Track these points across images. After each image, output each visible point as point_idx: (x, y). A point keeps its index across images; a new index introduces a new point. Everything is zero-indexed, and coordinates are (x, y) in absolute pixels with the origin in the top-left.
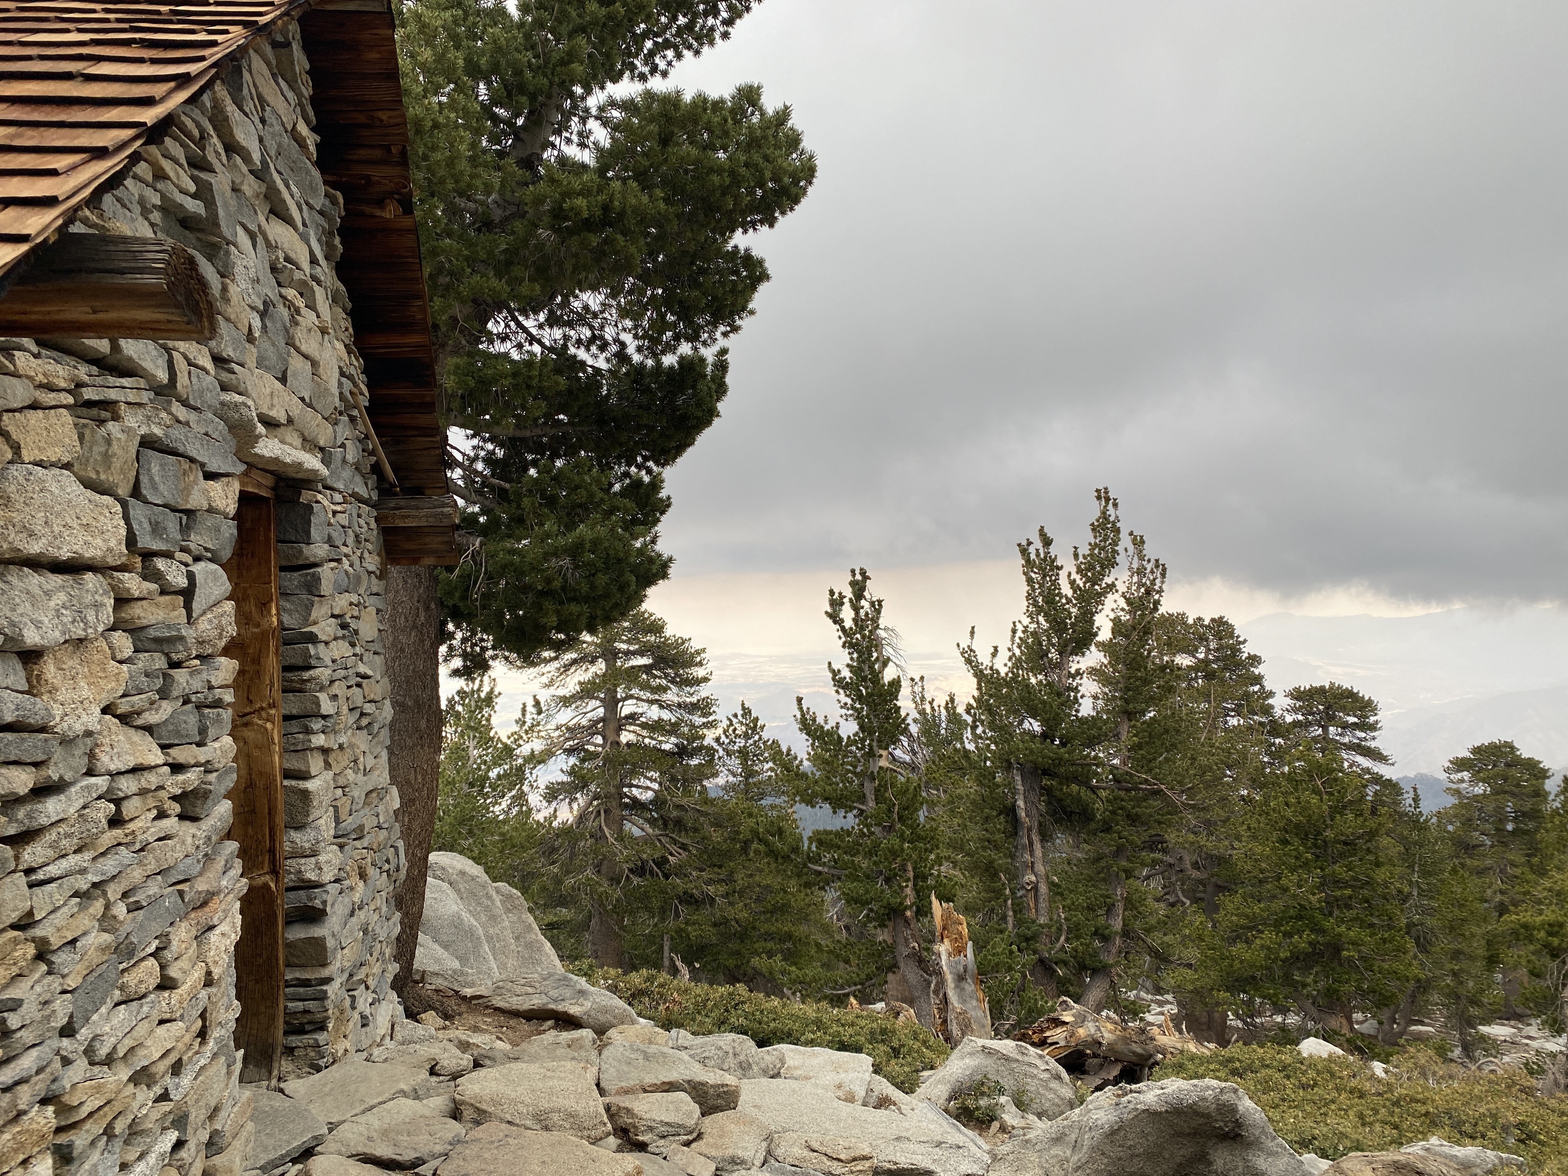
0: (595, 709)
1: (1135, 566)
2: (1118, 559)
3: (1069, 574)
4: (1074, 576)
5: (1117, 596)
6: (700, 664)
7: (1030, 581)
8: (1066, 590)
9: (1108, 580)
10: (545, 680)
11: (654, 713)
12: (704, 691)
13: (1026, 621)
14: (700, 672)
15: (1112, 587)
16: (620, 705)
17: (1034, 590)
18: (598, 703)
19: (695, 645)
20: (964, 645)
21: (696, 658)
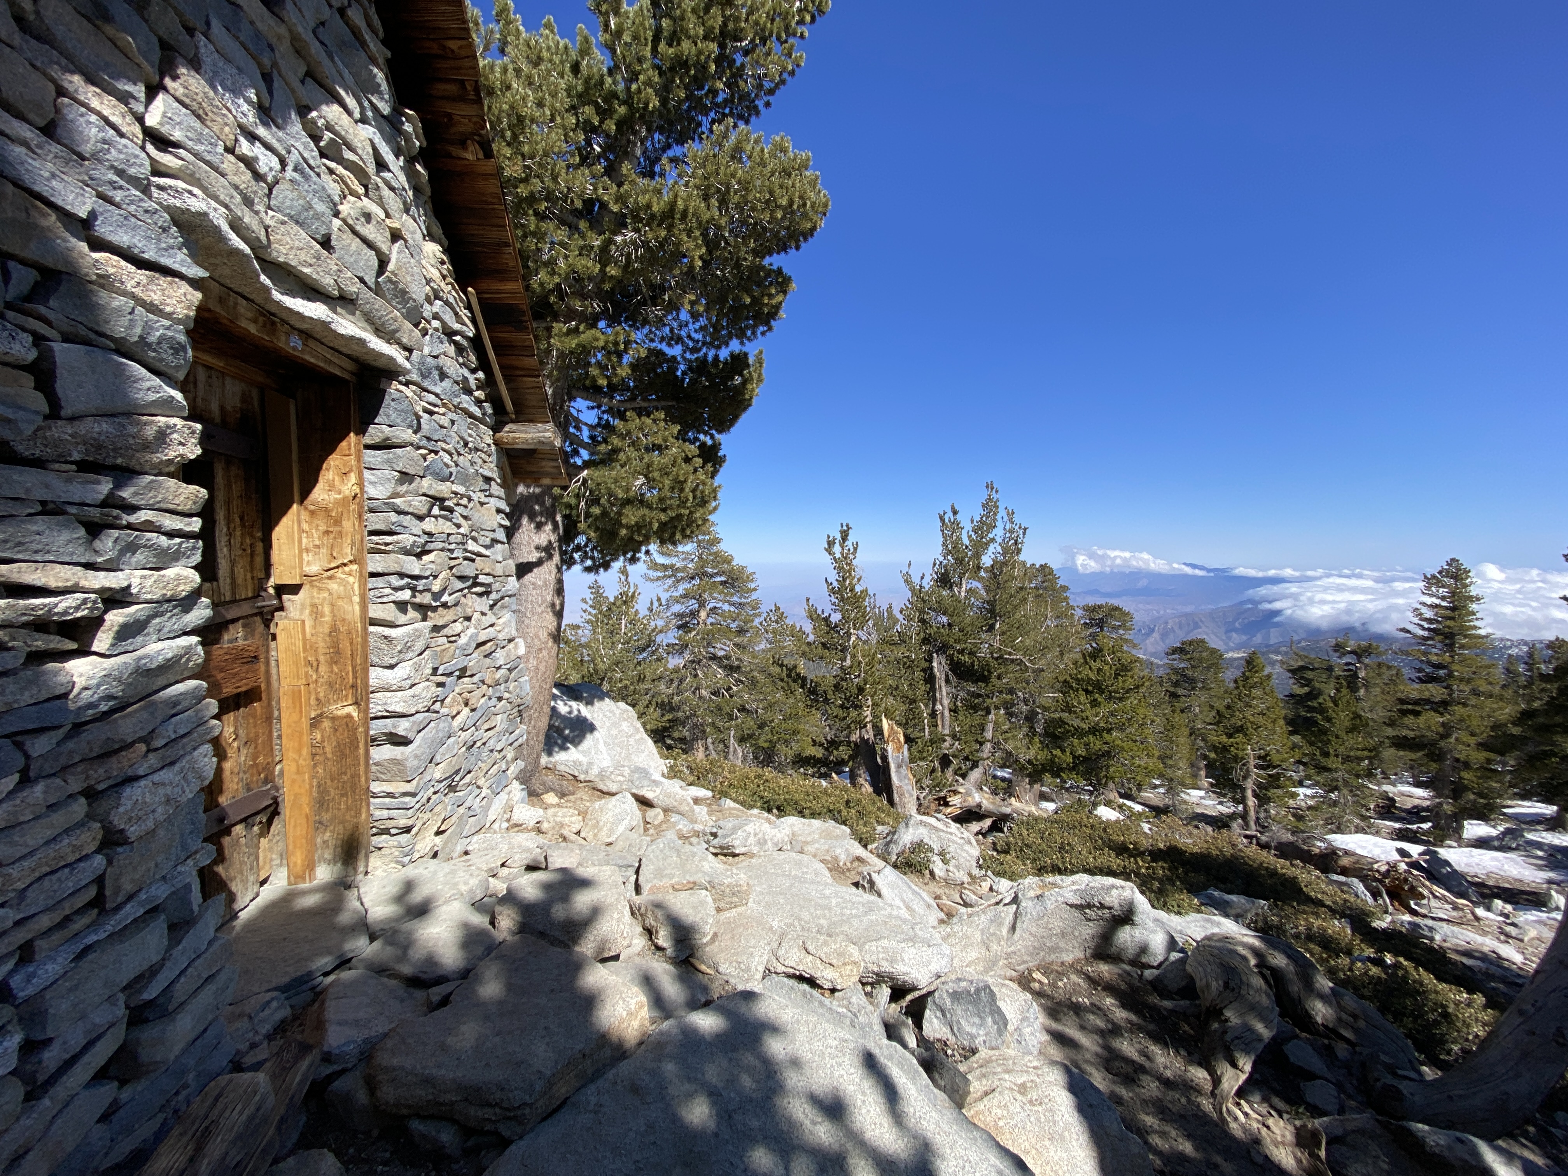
1: (1008, 527)
2: (997, 523)
3: (968, 532)
4: (971, 533)
5: (996, 545)
7: (945, 537)
8: (966, 541)
9: (991, 536)
13: (941, 559)
17: (946, 540)
18: (694, 601)
21: (750, 578)
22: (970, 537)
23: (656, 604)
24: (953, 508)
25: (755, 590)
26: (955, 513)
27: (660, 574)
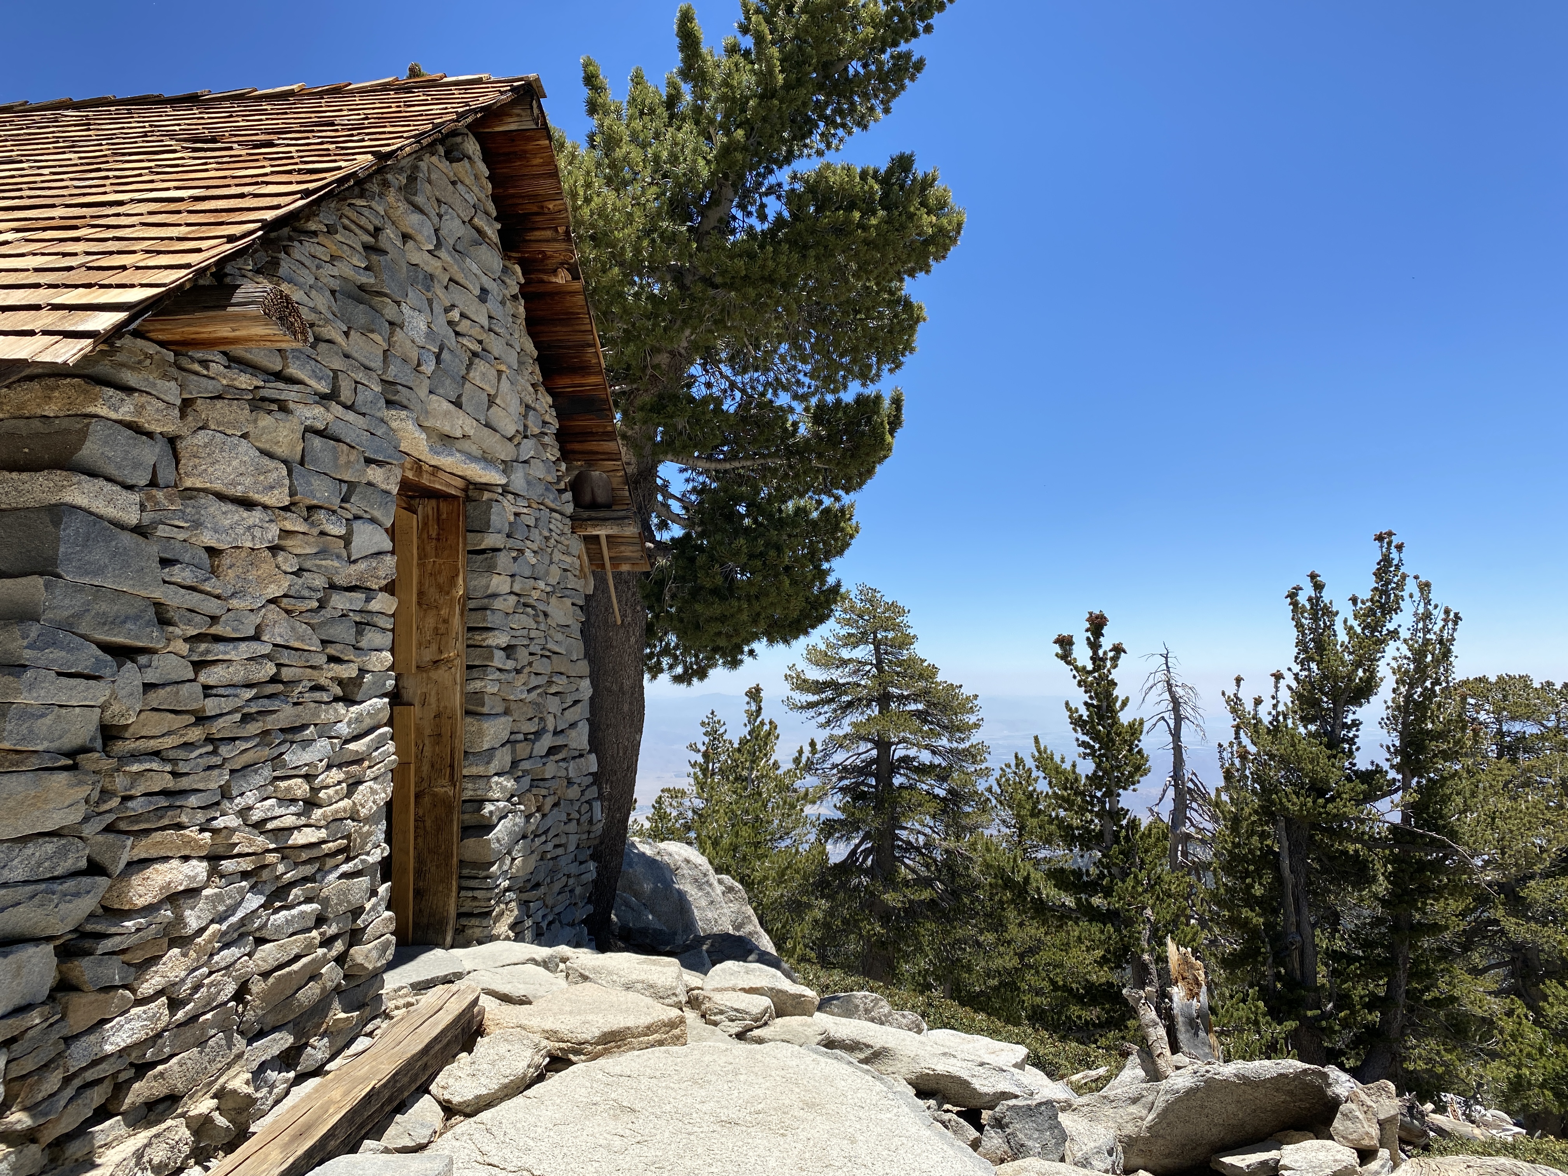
0: (867, 751)
1: (1421, 610)
2: (1402, 604)
3: (1345, 621)
4: (1352, 622)
5: (1398, 643)
6: (971, 711)
7: (1299, 626)
8: (1342, 637)
9: (1391, 626)
10: (822, 719)
11: (926, 757)
12: (976, 738)
13: (1296, 668)
14: (972, 719)
15: (1394, 634)
16: (893, 748)
17: (1304, 634)
18: (870, 745)
19: (966, 691)
20: (1230, 693)
21: (968, 705)
22: (1350, 630)
23: (807, 749)
24: (1313, 576)
25: (977, 726)
26: (1319, 587)
27: (814, 698)
